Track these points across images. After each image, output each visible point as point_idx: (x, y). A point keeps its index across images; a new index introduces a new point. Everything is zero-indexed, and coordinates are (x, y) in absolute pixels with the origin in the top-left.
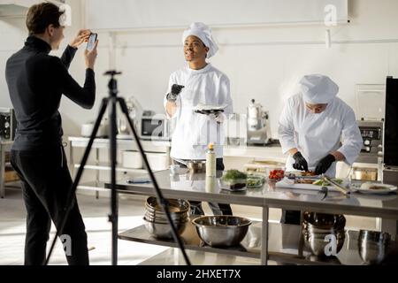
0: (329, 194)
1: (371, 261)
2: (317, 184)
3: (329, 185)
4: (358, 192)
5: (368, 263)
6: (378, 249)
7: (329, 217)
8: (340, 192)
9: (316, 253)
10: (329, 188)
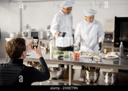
0: (94, 59)
1: (109, 84)
2: (90, 55)
3: (94, 56)
4: (104, 58)
5: (108, 85)
6: (111, 80)
7: (94, 68)
8: (98, 58)
9: (89, 81)
10: (94, 57)
